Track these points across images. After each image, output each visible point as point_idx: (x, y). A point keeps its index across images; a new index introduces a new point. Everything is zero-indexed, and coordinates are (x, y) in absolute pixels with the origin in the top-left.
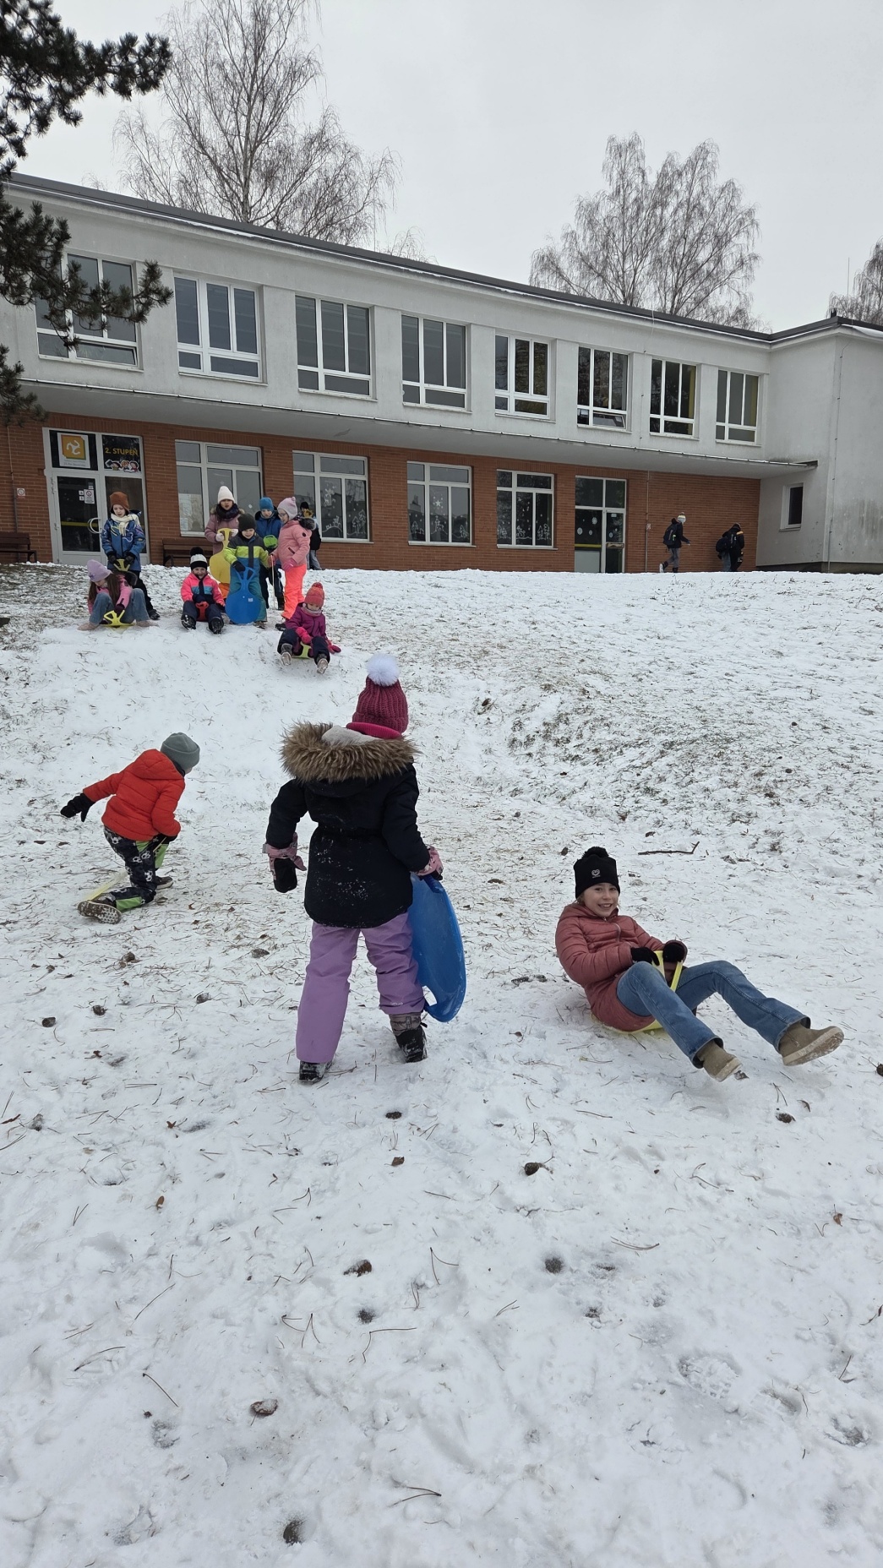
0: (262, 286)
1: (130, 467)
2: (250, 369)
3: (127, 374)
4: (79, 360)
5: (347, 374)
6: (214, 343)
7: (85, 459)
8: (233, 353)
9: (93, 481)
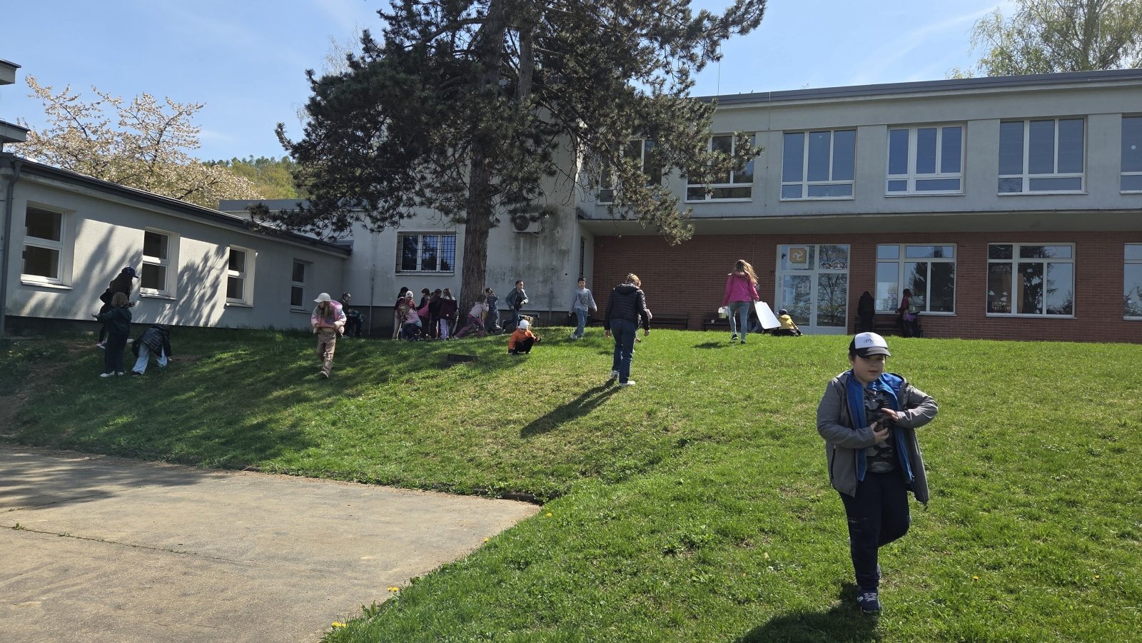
0: (967, 121)
1: (839, 266)
2: (954, 184)
3: (842, 202)
4: (809, 198)
5: (1056, 174)
6: (918, 171)
7: (805, 263)
8: (938, 174)
9: (807, 278)
